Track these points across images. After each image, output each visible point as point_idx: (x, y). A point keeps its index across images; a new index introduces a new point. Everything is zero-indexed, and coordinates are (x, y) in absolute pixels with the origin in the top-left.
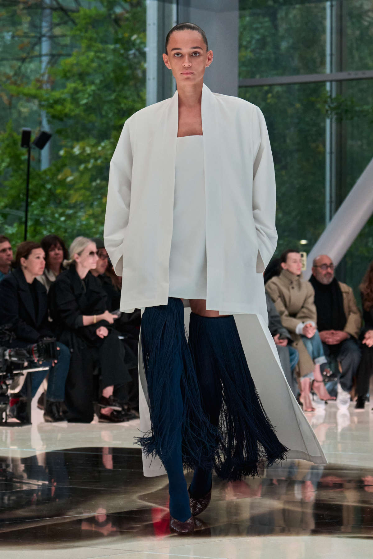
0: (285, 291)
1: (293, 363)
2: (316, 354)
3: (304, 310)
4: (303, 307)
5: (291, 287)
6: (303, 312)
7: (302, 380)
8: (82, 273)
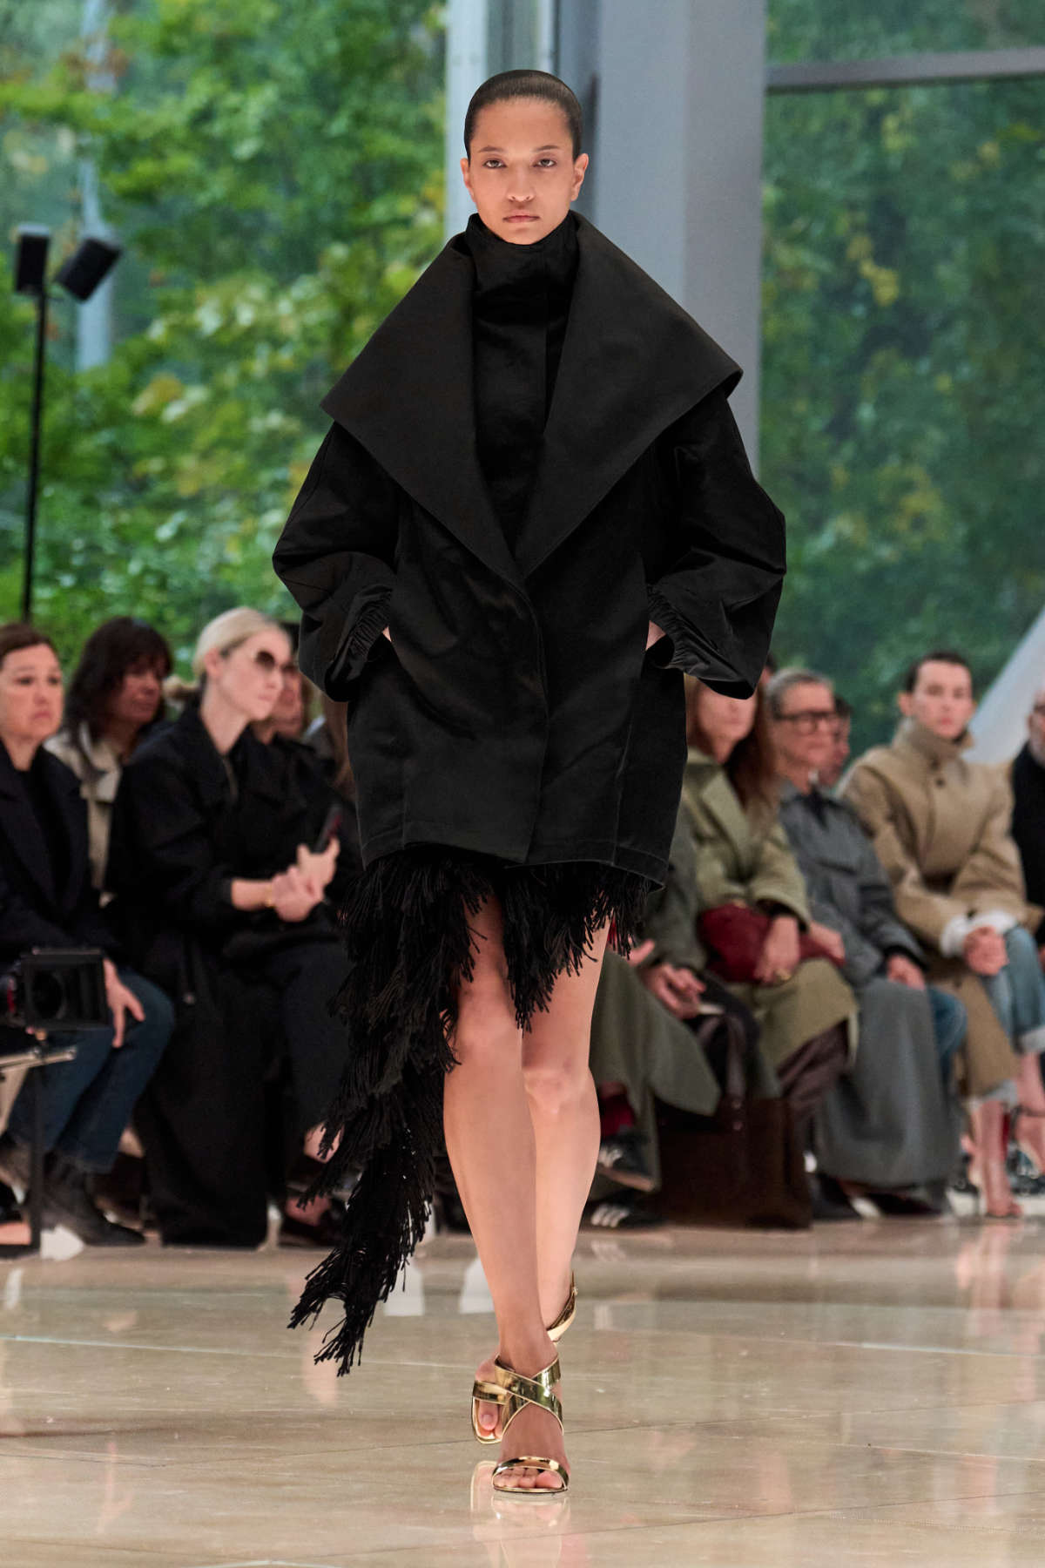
0: (913, 795)
1: (948, 1044)
2: (1025, 1016)
3: (980, 861)
4: (975, 849)
5: (932, 780)
6: (974, 869)
7: (975, 1106)
8: (224, 730)
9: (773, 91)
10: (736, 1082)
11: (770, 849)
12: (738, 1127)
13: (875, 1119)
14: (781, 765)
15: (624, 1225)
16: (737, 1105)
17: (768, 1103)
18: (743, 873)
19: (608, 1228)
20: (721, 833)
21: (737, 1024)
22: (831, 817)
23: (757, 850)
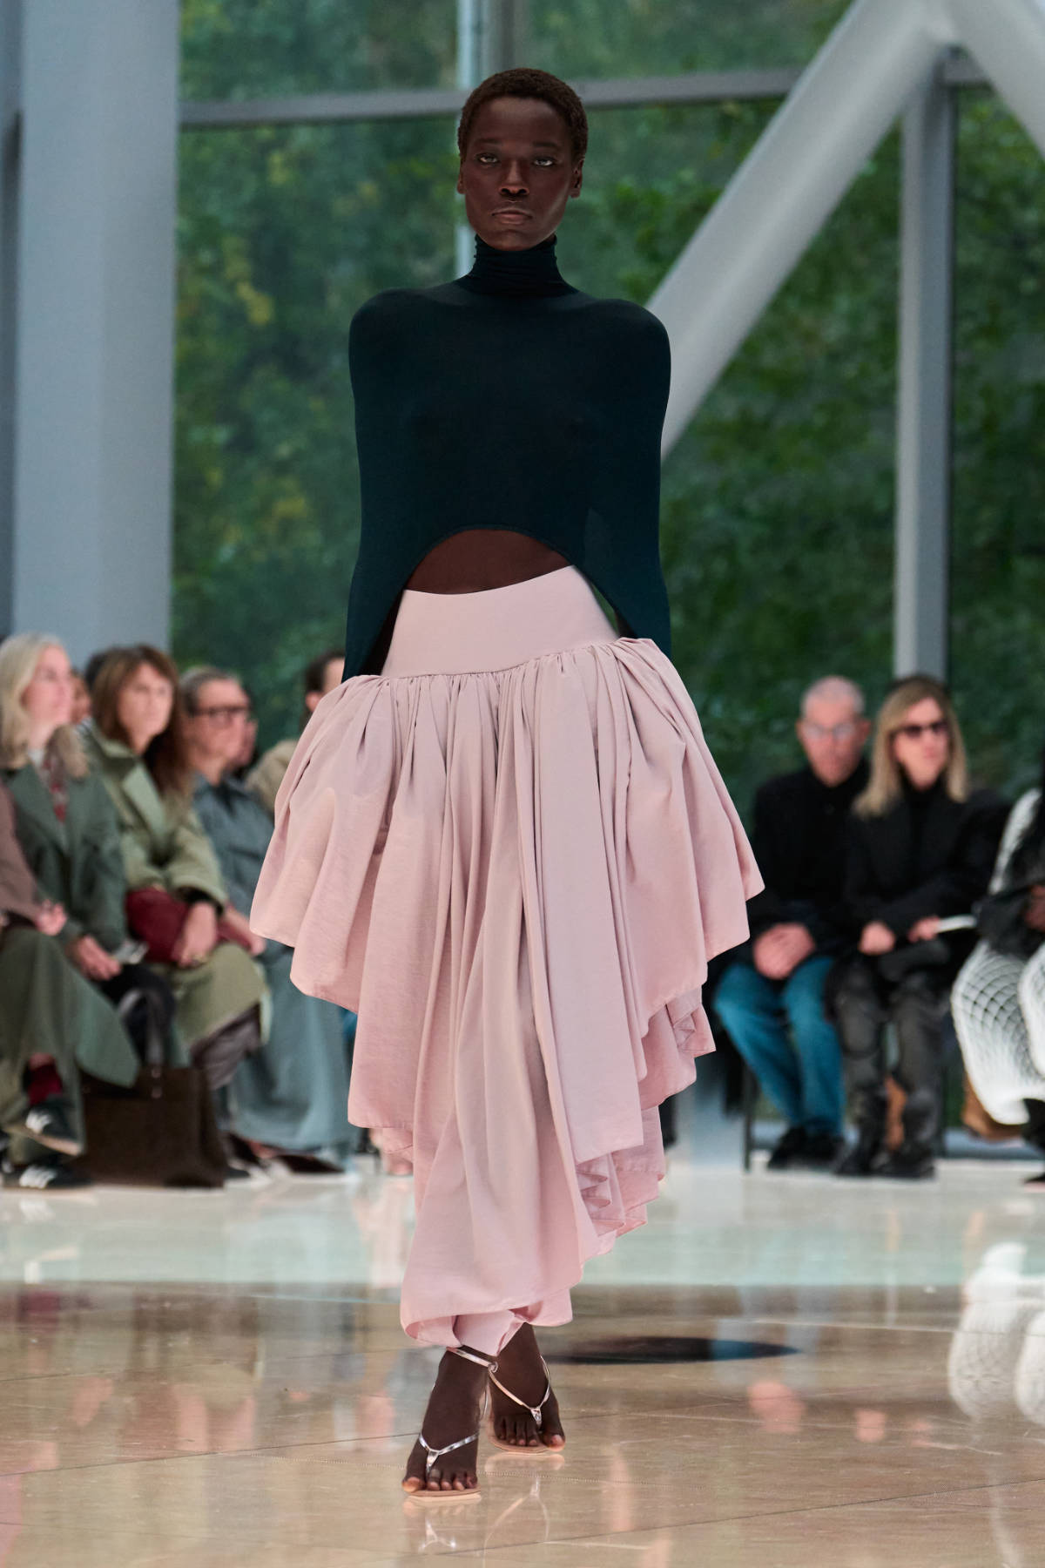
9: (185, 127)
10: (155, 1052)
11: (184, 835)
12: (157, 1094)
13: (283, 1087)
14: (195, 757)
15: (53, 1185)
16: (156, 1074)
17: (184, 1072)
18: (162, 856)
19: (36, 1189)
20: (142, 822)
21: (155, 997)
22: (239, 806)
23: (172, 835)
